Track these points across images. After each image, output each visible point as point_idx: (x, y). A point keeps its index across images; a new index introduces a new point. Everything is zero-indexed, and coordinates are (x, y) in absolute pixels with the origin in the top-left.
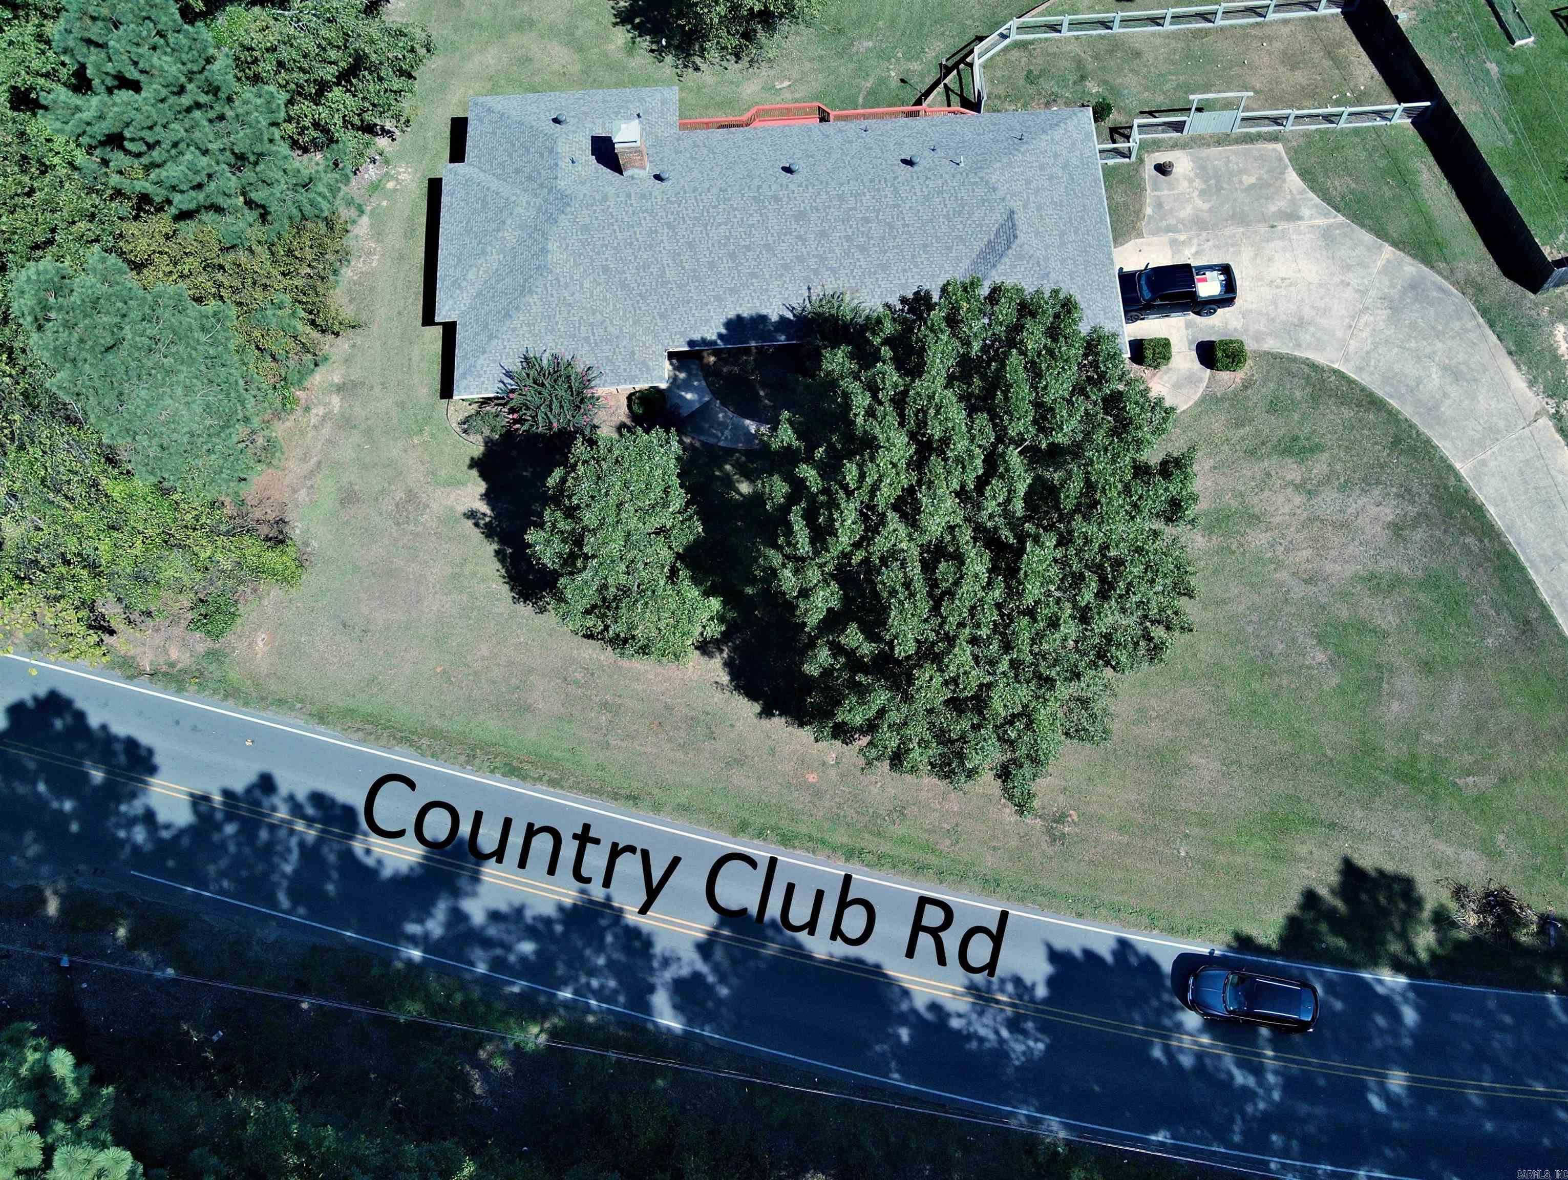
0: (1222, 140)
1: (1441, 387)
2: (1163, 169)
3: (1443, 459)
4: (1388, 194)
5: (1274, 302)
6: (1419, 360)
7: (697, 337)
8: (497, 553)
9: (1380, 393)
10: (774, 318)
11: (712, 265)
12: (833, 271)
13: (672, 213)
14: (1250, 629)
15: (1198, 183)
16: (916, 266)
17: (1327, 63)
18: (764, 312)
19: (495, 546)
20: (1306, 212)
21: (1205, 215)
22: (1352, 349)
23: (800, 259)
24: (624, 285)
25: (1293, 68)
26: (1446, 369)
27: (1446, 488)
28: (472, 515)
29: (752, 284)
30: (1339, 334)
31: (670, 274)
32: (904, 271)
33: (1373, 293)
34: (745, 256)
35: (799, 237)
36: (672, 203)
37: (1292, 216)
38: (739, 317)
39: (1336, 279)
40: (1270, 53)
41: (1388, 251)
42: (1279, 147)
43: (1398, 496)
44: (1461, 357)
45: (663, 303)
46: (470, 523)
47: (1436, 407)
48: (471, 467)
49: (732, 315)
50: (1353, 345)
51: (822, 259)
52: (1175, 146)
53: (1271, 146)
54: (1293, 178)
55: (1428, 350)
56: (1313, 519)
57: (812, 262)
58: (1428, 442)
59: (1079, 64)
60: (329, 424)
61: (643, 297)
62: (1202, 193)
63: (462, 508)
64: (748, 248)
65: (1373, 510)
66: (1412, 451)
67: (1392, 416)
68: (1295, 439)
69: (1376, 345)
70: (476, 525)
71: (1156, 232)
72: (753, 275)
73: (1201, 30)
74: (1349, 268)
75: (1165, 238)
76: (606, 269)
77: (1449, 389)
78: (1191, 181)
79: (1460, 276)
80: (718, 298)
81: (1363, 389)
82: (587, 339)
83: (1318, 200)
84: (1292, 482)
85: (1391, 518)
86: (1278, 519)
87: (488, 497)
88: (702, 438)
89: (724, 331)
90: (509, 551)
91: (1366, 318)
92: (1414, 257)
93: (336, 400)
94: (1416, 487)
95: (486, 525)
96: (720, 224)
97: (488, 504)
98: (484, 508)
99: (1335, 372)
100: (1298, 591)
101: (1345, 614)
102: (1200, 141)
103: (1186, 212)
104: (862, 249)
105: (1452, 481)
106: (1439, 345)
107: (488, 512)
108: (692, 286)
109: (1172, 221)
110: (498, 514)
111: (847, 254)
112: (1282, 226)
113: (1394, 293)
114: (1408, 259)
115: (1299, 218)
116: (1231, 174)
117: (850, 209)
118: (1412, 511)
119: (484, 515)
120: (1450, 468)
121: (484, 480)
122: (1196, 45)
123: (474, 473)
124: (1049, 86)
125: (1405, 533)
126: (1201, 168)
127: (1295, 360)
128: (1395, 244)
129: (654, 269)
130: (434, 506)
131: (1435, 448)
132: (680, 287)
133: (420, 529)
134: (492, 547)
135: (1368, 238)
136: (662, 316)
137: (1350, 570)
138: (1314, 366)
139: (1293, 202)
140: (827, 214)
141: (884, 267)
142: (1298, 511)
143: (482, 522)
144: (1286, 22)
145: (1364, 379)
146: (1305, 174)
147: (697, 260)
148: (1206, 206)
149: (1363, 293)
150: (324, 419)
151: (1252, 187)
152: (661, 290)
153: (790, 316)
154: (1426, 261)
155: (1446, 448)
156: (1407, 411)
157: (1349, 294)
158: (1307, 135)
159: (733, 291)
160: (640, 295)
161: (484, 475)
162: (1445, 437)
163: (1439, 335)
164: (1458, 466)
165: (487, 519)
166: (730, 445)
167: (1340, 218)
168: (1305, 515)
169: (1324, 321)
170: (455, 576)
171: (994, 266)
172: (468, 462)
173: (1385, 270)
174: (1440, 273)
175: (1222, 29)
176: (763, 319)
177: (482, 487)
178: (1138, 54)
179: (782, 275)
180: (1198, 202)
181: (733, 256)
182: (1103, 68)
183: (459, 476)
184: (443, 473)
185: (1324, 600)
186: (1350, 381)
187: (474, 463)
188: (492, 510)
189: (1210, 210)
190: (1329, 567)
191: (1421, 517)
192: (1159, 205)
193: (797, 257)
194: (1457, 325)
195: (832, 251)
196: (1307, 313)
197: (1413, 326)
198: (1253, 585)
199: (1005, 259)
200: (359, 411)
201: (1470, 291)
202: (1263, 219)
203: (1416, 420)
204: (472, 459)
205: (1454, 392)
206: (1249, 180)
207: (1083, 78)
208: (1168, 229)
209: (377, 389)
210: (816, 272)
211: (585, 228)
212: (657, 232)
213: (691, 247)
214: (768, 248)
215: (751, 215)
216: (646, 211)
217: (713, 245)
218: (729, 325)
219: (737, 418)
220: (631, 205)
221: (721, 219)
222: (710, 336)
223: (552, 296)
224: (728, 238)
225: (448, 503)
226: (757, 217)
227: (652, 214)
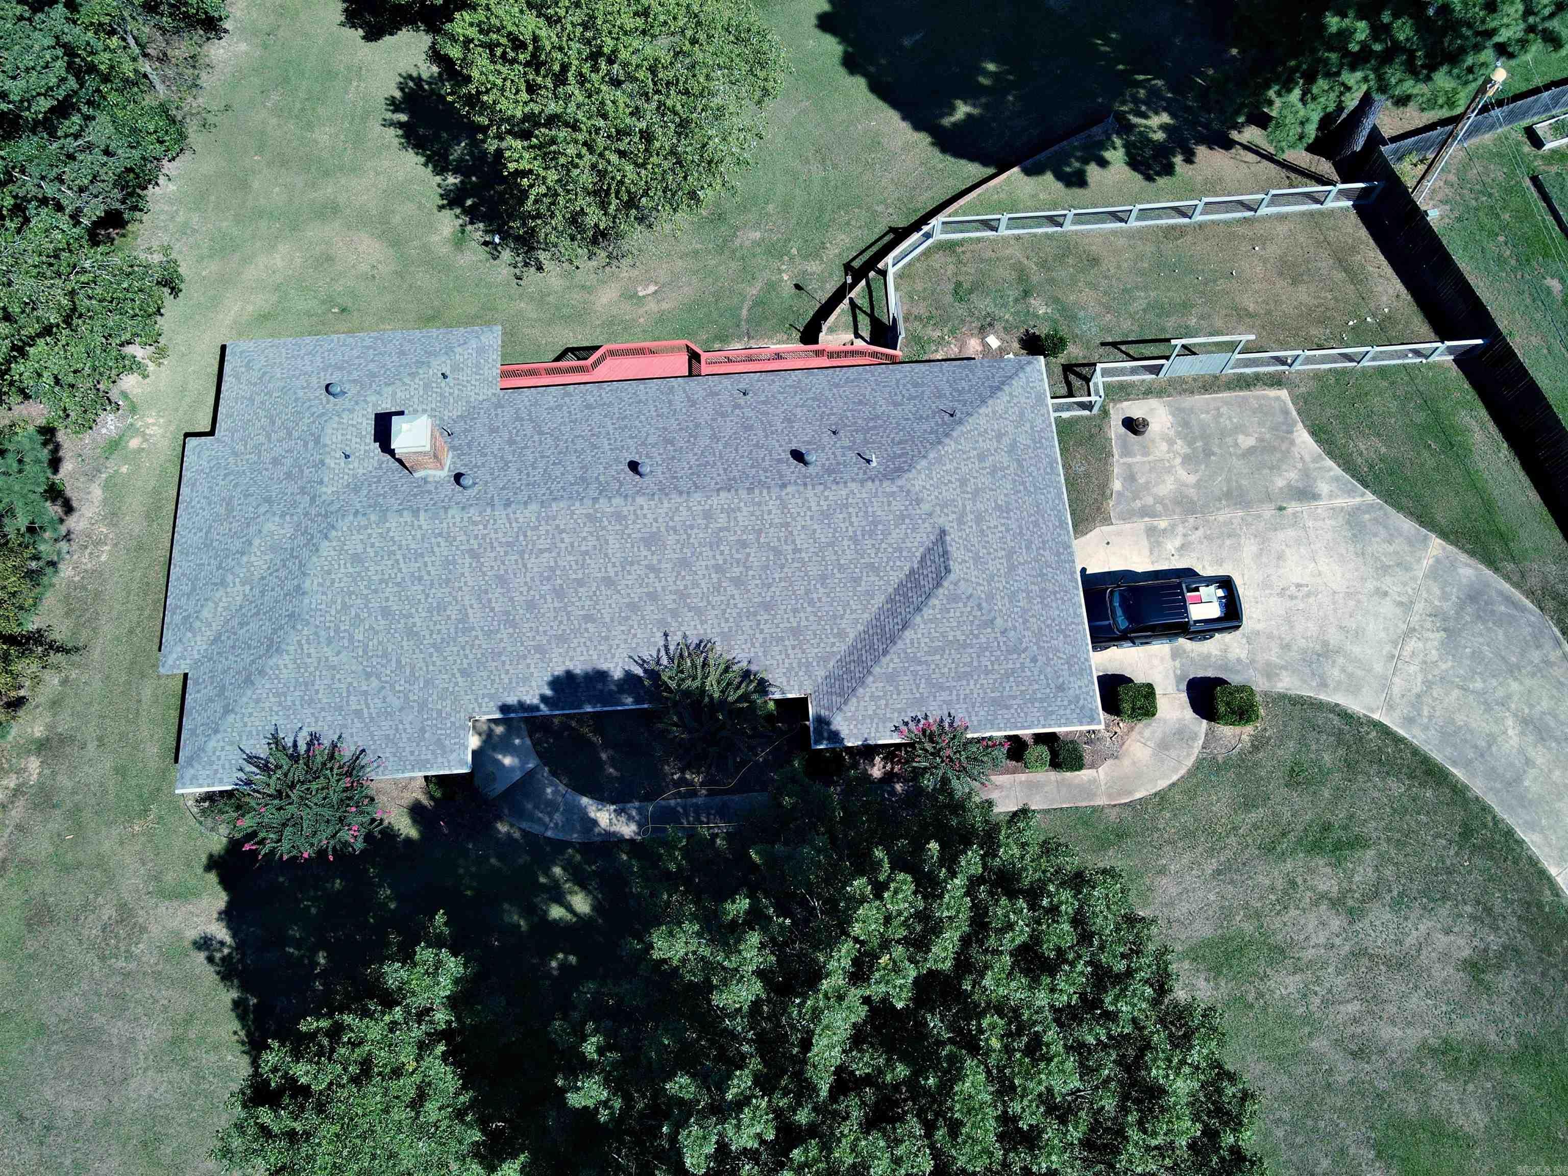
0: (1209, 384)
1: (1521, 751)
2: (1133, 425)
3: (1533, 862)
4: (1431, 463)
5: (1288, 620)
6: (1488, 709)
7: (512, 700)
8: (237, 1005)
9: (1437, 757)
10: (617, 674)
11: (531, 605)
12: (699, 612)
13: (476, 538)
14: (1280, 1133)
15: (1180, 446)
16: (811, 603)
17: (1340, 276)
18: (604, 666)
19: (234, 994)
20: (1323, 488)
21: (1192, 492)
22: (1396, 690)
23: (653, 597)
24: (411, 632)
25: (1295, 282)
26: (1525, 722)
27: (1540, 906)
28: (205, 944)
29: (586, 630)
30: (1378, 668)
31: (475, 617)
32: (795, 611)
33: (1419, 607)
34: (577, 592)
35: (651, 568)
36: (476, 524)
37: (1306, 494)
38: (569, 674)
39: (1370, 585)
40: (1265, 261)
41: (1436, 545)
42: (1284, 394)
43: (1474, 918)
44: (1545, 704)
45: (466, 657)
46: (201, 956)
47: (1518, 779)
48: (208, 868)
49: (559, 670)
50: (1398, 685)
51: (682, 595)
52: (1149, 392)
53: (1272, 393)
54: (1303, 438)
55: (1500, 693)
56: (1359, 953)
57: (669, 600)
58: (1509, 833)
59: (1022, 276)
60: (21, 802)
61: (438, 649)
62: (1187, 460)
63: (192, 934)
64: (580, 583)
65: (1441, 940)
66: (1486, 848)
67: (1458, 791)
68: (1327, 828)
69: (1429, 684)
70: (210, 959)
71: (1127, 516)
72: (588, 618)
73: (1173, 227)
74: (1385, 569)
75: (1140, 525)
76: (386, 612)
77: (1531, 753)
78: (1171, 442)
79: (1534, 581)
80: (541, 649)
81: (1415, 752)
82: (358, 713)
83: (1338, 471)
84: (1323, 896)
85: (1466, 953)
86: (1310, 954)
87: (229, 916)
88: (524, 825)
89: (548, 692)
90: (253, 1001)
91: (1413, 644)
92: (1472, 553)
93: (34, 764)
94: (1498, 906)
95: (223, 959)
96: (541, 551)
97: (229, 927)
98: (221, 933)
99: (1377, 724)
100: (1345, 1071)
101: (1412, 1108)
102: (1180, 387)
103: (1167, 487)
104: (737, 582)
105: (1547, 895)
106: (1515, 686)
107: (228, 939)
108: (504, 634)
109: (1149, 500)
110: (240, 945)
111: (718, 588)
112: (1293, 507)
113: (1448, 607)
114: (1463, 557)
115: (1315, 497)
116: (1223, 434)
117: (720, 530)
118: (1495, 942)
119: (222, 943)
120: (1543, 874)
121: (225, 889)
122: (1168, 247)
123: (212, 878)
124: (983, 304)
125: (1488, 977)
126: (1183, 422)
127: (1318, 706)
128: (1444, 535)
129: (453, 612)
130: (155, 929)
131: (1520, 842)
132: (489, 634)
133: (133, 966)
134: (229, 995)
135: (1407, 525)
136: (464, 673)
137: (1415, 1036)
138: (1346, 716)
139: (1306, 473)
140: (689, 536)
141: (767, 607)
142: (1338, 941)
143: (218, 955)
144: (1282, 217)
145: (1415, 736)
146: (1318, 432)
147: (511, 599)
148: (1192, 479)
149: (1406, 606)
150: (17, 792)
151: (1251, 451)
152: (462, 640)
153: (639, 671)
154: (1490, 562)
155: (1533, 841)
156: (1478, 787)
157: (1387, 608)
158: (1318, 376)
159: (562, 639)
160: (434, 645)
161: (225, 883)
162: (1531, 826)
163: (1513, 670)
164: (1553, 871)
165: (226, 951)
166: (561, 836)
167: (1370, 497)
168: (1347, 948)
169: (1356, 650)
170: (176, 1041)
171: (919, 609)
172: (204, 859)
173: (1434, 573)
174: (1508, 578)
175: (1201, 226)
176: (601, 676)
177: (220, 900)
178: (1094, 261)
179: (628, 618)
180: (1182, 473)
181: (559, 593)
182: (1051, 281)
183: (192, 882)
184: (169, 877)
185: (1382, 1085)
186: (1398, 740)
187: (214, 864)
188: (234, 936)
189: (1198, 485)
190: (1387, 1032)
191: (1510, 952)
192: (1131, 478)
193: (648, 594)
194: (1536, 656)
195: (696, 585)
196: (1334, 637)
197: (1477, 656)
198: (1281, 1060)
199: (934, 601)
200: (64, 781)
201: (1550, 604)
202: (1269, 498)
203: (1490, 800)
204: (211, 857)
205: (1540, 756)
206: (1246, 442)
207: (1026, 293)
208: (1145, 512)
209: (92, 746)
210: (675, 613)
211: (357, 559)
212: (454, 563)
213: (502, 580)
214: (609, 582)
215: (584, 539)
216: (440, 534)
217: (532, 579)
218: (555, 683)
219: (571, 795)
220: (420, 527)
221: (542, 544)
222: (532, 698)
223: (309, 656)
224: (552, 570)
225: (174, 924)
226: (592, 541)
227: (450, 539)
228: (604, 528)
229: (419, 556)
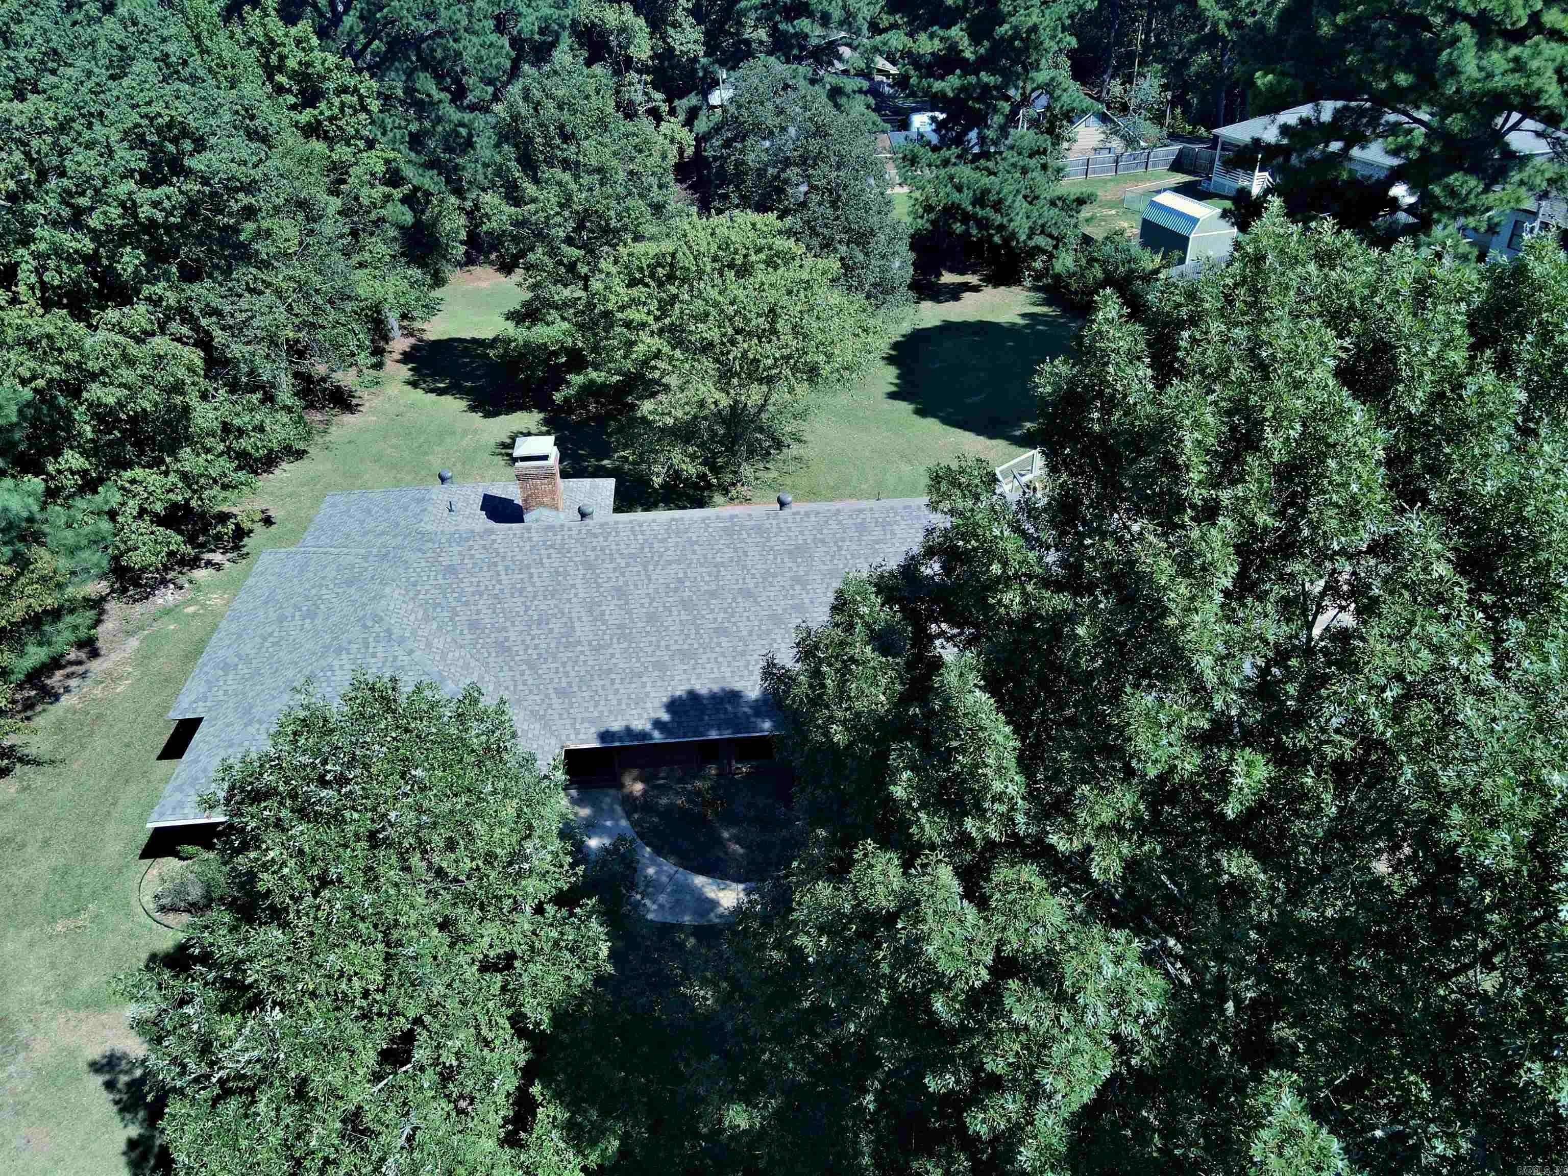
7: (616, 726)
8: (133, 1146)
10: (751, 694)
11: (652, 618)
13: (594, 549)
18: (737, 686)
19: (133, 1131)
24: (502, 648)
28: (108, 1064)
29: (719, 644)
31: (583, 630)
34: (708, 604)
35: (797, 580)
36: (595, 536)
38: (693, 695)
45: (566, 674)
46: (98, 1081)
49: (680, 691)
61: (532, 667)
63: (96, 1052)
64: (713, 594)
70: (110, 1085)
72: (721, 631)
76: (474, 626)
80: (660, 666)
89: (665, 717)
95: (130, 1084)
96: (670, 563)
108: (617, 649)
117: (877, 542)
119: (135, 1063)
129: (556, 626)
130: (40, 1047)
132: (598, 649)
134: (124, 1133)
136: (562, 693)
140: (840, 549)
143: (124, 1079)
147: (629, 612)
152: (563, 656)
159: (685, 655)
160: (527, 662)
165: (137, 1072)
172: (143, 959)
176: (734, 696)
179: (768, 633)
181: (686, 605)
187: (157, 961)
193: (793, 607)
204: (156, 954)
209: (31, 848)
211: (451, 570)
212: (566, 574)
213: (620, 593)
214: (747, 594)
215: (719, 551)
216: (552, 546)
217: (657, 591)
218: (673, 706)
219: (681, 874)
220: (530, 539)
221: (670, 555)
222: (641, 724)
223: (374, 655)
224: (681, 581)
225: (70, 1039)
226: (729, 553)
227: (562, 550)
228: (743, 541)
229: (524, 567)
